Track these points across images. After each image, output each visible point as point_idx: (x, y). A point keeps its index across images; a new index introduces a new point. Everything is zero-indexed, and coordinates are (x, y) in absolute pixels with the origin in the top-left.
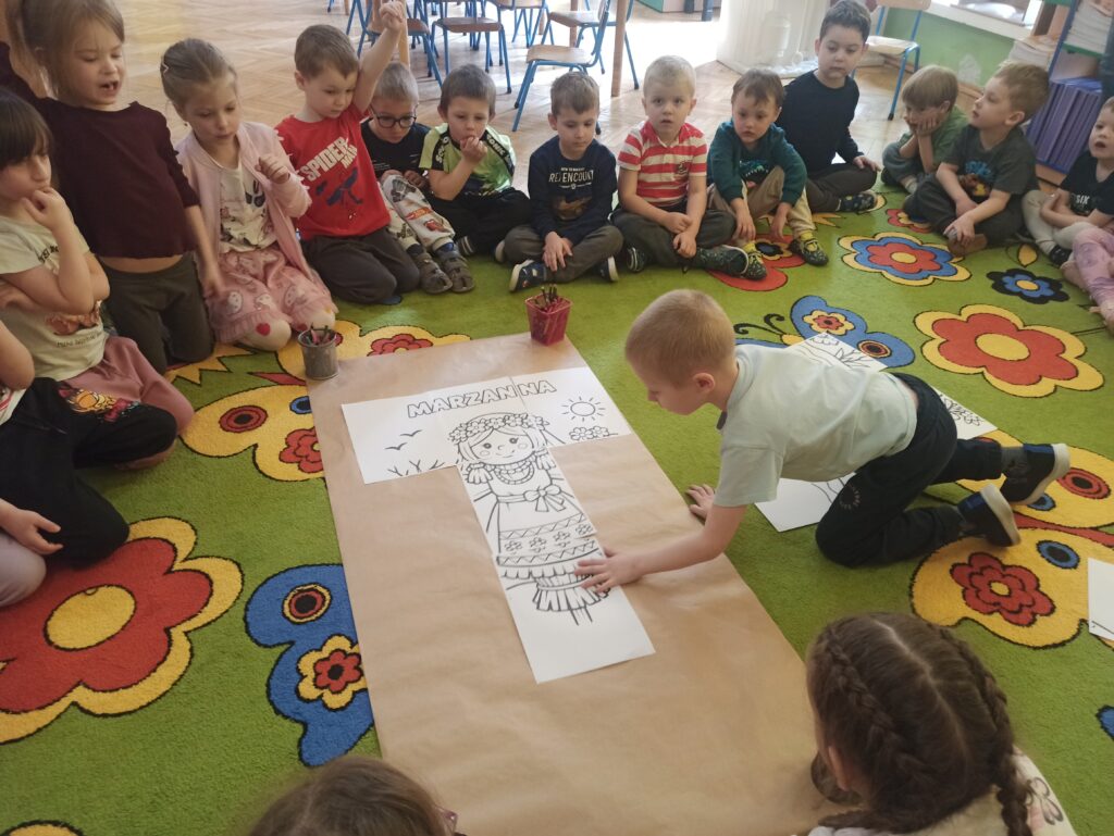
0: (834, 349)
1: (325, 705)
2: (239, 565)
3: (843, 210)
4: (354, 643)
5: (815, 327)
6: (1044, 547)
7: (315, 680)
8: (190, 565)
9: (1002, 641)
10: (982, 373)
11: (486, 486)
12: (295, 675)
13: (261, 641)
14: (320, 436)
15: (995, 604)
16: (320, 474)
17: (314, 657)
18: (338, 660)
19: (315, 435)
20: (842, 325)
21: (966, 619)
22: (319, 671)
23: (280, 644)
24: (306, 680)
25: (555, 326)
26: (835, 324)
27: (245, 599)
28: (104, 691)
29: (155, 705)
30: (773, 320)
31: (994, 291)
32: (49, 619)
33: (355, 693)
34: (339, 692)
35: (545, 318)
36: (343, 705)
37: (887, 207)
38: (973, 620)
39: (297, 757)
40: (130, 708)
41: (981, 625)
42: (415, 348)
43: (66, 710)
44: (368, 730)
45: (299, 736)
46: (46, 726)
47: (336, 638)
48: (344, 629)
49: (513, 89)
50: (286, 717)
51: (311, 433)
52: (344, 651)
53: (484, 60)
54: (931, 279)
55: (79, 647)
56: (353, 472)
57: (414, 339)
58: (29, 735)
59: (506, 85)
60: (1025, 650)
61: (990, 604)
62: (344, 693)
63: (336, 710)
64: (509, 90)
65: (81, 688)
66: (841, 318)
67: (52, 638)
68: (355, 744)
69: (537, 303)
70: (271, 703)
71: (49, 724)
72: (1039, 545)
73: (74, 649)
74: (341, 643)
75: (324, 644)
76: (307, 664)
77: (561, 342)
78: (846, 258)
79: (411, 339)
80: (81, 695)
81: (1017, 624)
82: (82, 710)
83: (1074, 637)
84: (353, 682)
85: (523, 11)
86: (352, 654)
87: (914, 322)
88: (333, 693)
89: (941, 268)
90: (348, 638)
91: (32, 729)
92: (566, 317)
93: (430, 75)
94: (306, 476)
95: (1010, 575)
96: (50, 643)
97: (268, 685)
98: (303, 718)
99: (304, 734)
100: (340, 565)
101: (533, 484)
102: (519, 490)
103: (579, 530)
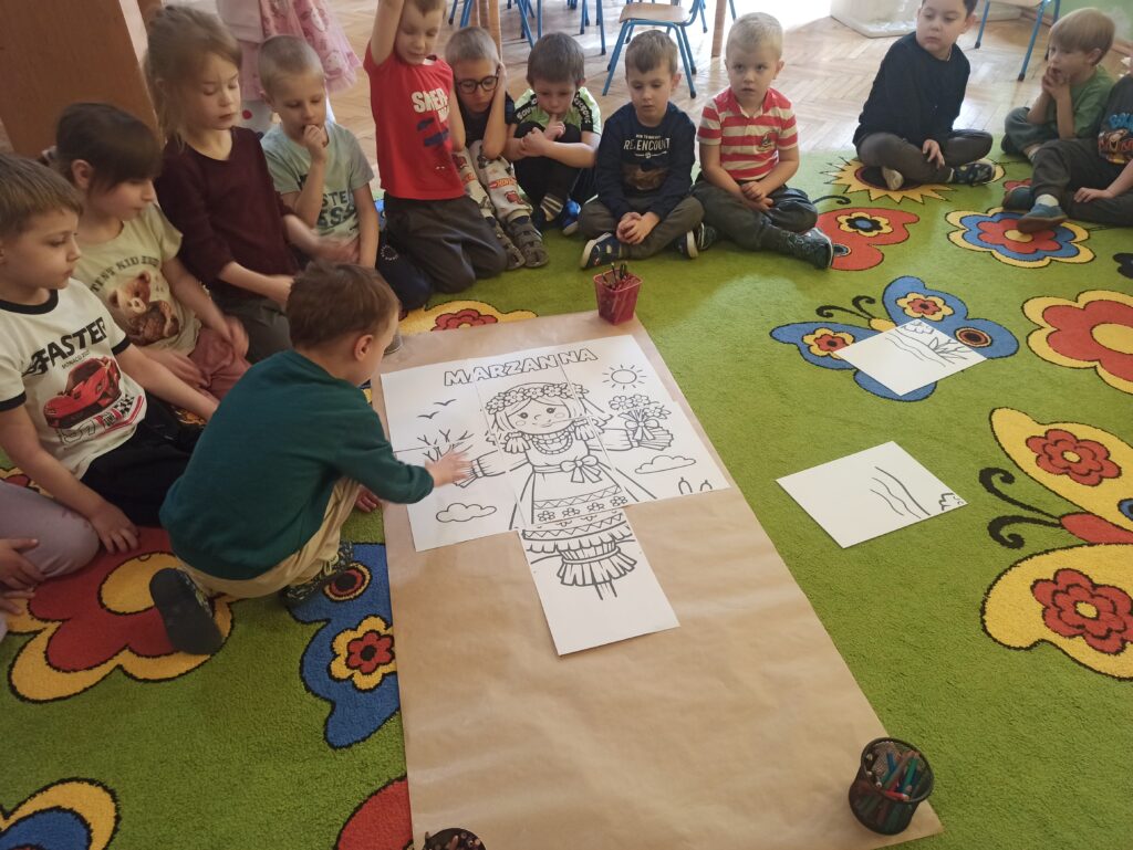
0: (927, 338)
1: (354, 686)
3: (955, 181)
4: (389, 625)
5: (909, 311)
7: (347, 660)
9: (1082, 668)
10: (1095, 367)
11: (523, 456)
12: (328, 654)
13: (300, 616)
15: (1079, 627)
17: (351, 635)
18: (372, 640)
20: (940, 310)
21: (1043, 641)
22: (352, 650)
23: (316, 621)
24: (339, 658)
25: (623, 304)
26: (932, 308)
28: (147, 657)
29: (193, 674)
30: (863, 303)
31: (1120, 275)
32: (103, 583)
33: (384, 675)
34: (369, 673)
35: (613, 296)
36: (372, 687)
37: (1005, 179)
38: (1051, 643)
39: (322, 736)
40: (170, 675)
41: (1060, 649)
42: (478, 324)
43: (111, 672)
44: (394, 714)
45: (326, 715)
46: (91, 687)
47: (372, 619)
48: (381, 611)
49: (607, 51)
50: (316, 695)
52: (378, 633)
53: (580, 20)
54: (1047, 260)
55: (128, 611)
57: (480, 315)
58: (75, 694)
59: (600, 46)
60: (1108, 681)
61: (1073, 626)
62: (374, 674)
63: (365, 691)
64: (603, 52)
65: (126, 652)
66: (940, 303)
67: (104, 601)
68: (379, 727)
69: (605, 280)
70: (303, 679)
71: (95, 685)
73: (124, 614)
74: (376, 624)
75: (360, 624)
76: (342, 642)
77: (630, 322)
78: (952, 236)
79: (476, 315)
80: (126, 659)
81: (1102, 651)
82: (126, 673)
84: (384, 664)
86: (386, 636)
87: (1022, 308)
88: (363, 674)
89: (1061, 248)
90: (384, 620)
91: (79, 688)
92: (636, 296)
93: (523, 37)
95: (1101, 596)
96: (103, 606)
97: (302, 661)
98: (337, 696)
99: (331, 714)
100: (383, 545)
101: (570, 455)
102: (555, 459)
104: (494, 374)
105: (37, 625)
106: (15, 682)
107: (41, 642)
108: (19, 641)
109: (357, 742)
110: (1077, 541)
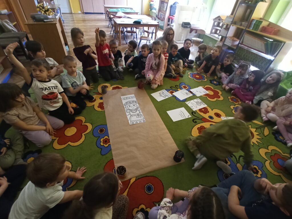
1: (104, 146)
2: (92, 124)
4: (109, 137)
5: (183, 88)
7: (103, 142)
8: (85, 124)
10: (206, 97)
11: (129, 113)
12: (100, 142)
13: (95, 136)
14: (104, 104)
16: (104, 110)
17: (103, 139)
18: (106, 140)
19: (103, 103)
20: (187, 88)
23: (97, 137)
27: (93, 129)
28: (73, 142)
31: (210, 83)
32: (65, 131)
33: (109, 145)
34: (106, 144)
39: (100, 153)
40: (77, 145)
42: (119, 89)
43: (68, 145)
44: (110, 150)
48: (107, 135)
50: (99, 148)
55: (69, 136)
56: (109, 110)
57: (119, 87)
63: (106, 147)
67: (65, 134)
68: (109, 152)
70: (97, 145)
71: (65, 147)
74: (106, 137)
75: (104, 137)
76: (102, 140)
78: (189, 76)
80: (70, 143)
82: (70, 145)
84: (108, 143)
86: (108, 139)
89: (203, 79)
91: (63, 147)
94: (102, 110)
97: (96, 143)
98: (101, 148)
99: (101, 150)
100: (107, 125)
101: (137, 113)
102: (134, 114)
103: (143, 121)
105: (55, 138)
106: (54, 147)
107: (56, 141)
109: (106, 154)
110: (203, 122)
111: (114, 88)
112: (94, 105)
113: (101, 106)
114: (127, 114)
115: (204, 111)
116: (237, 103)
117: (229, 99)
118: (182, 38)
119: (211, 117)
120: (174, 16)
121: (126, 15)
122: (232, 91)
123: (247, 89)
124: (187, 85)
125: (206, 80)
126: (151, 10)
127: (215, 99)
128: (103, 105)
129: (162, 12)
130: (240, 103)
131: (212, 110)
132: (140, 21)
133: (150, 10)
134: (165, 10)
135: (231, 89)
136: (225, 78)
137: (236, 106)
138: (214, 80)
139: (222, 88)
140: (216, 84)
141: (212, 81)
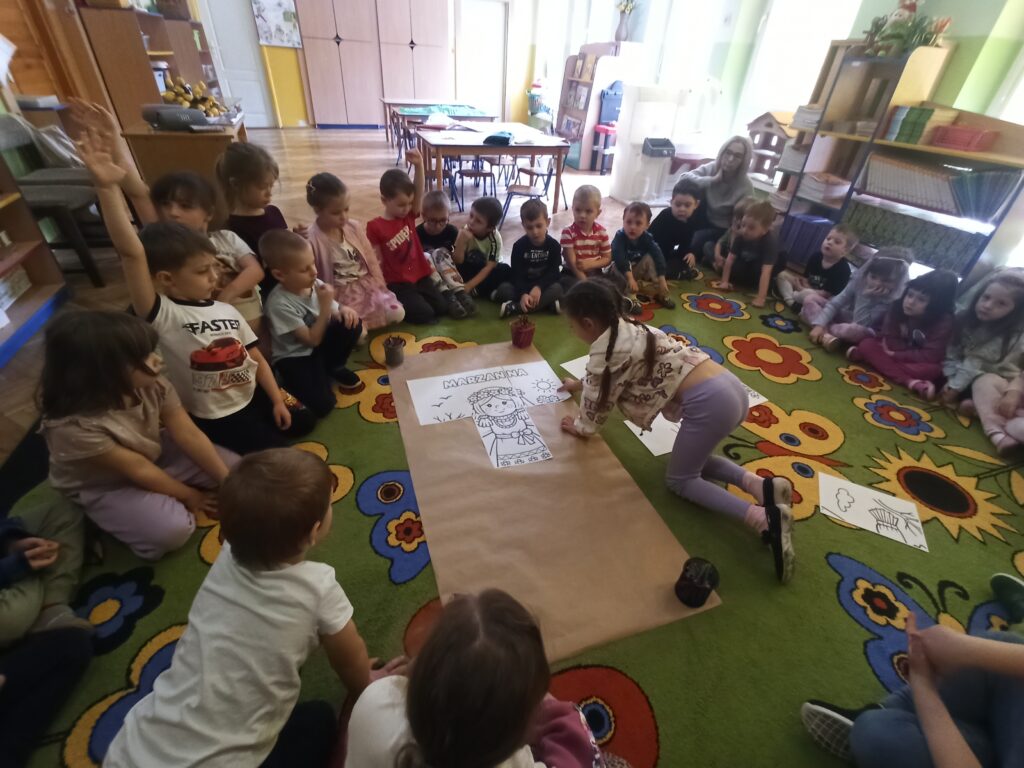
1: (402, 549)
2: (351, 469)
4: (417, 515)
6: (796, 466)
7: (397, 535)
10: (759, 370)
11: (489, 429)
12: (385, 532)
13: (366, 512)
14: (395, 398)
16: (395, 419)
17: (395, 523)
18: (409, 525)
19: (392, 397)
22: (398, 530)
23: (376, 515)
24: (391, 535)
25: (526, 338)
27: (356, 488)
31: (763, 325)
33: (419, 544)
34: (410, 542)
35: (521, 333)
36: (413, 550)
39: (388, 578)
42: (447, 349)
44: (427, 564)
45: (388, 567)
47: (407, 512)
48: (411, 508)
50: (381, 555)
51: (389, 397)
52: (412, 520)
54: (730, 318)
56: (414, 419)
62: (413, 543)
63: (409, 553)
68: (420, 572)
69: (516, 325)
70: (373, 547)
72: (793, 465)
74: (409, 515)
75: (401, 515)
76: (392, 526)
78: (684, 305)
79: (445, 344)
83: (813, 515)
84: (418, 537)
85: (504, 166)
86: (417, 522)
87: (722, 341)
88: (407, 543)
89: (735, 312)
90: (414, 513)
92: (533, 333)
94: (388, 420)
97: (370, 537)
98: (392, 556)
99: (391, 566)
100: (408, 471)
101: (516, 428)
102: (508, 431)
103: (543, 456)
104: (470, 381)
105: (212, 522)
106: (203, 555)
107: (215, 532)
108: (203, 532)
109: (409, 580)
110: (764, 455)
111: (427, 348)
112: (359, 403)
113: (385, 406)
114: (482, 431)
115: (761, 419)
116: (877, 389)
117: (843, 376)
118: (647, 189)
119: (789, 439)
120: (612, 126)
121: (457, 122)
122: (848, 348)
123: (906, 340)
124: (684, 334)
125: (746, 316)
126: (532, 114)
127: (792, 378)
128: (393, 401)
129: (571, 116)
130: (887, 387)
131: (790, 415)
132: (507, 136)
133: (529, 113)
134: (582, 107)
135: (842, 344)
136: (818, 307)
137: (875, 398)
138: (778, 316)
139: (810, 340)
140: (785, 328)
141: (770, 320)
